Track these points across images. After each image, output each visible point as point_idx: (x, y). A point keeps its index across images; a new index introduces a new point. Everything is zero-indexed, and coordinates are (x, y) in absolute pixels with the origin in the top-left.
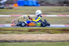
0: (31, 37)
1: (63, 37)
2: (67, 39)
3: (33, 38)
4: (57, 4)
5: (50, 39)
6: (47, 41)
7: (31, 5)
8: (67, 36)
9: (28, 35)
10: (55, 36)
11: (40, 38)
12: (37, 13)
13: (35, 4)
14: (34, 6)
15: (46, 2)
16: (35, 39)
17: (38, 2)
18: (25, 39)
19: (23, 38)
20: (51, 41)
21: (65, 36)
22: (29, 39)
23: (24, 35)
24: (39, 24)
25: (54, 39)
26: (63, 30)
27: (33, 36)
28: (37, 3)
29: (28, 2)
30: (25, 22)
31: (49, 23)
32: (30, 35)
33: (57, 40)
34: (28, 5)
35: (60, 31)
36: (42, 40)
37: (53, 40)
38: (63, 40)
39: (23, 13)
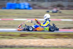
0: (22, 43)
1: (56, 43)
2: (60, 45)
3: (25, 44)
4: (50, 7)
5: (42, 44)
6: (40, 47)
7: (23, 8)
8: (60, 41)
9: (19, 40)
10: (48, 42)
11: (32, 44)
12: (45, 17)
13: (27, 7)
14: (26, 9)
15: (39, 5)
16: (27, 45)
17: (31, 5)
18: (17, 45)
19: (14, 44)
20: (44, 47)
21: (59, 41)
22: (21, 44)
23: (15, 40)
24: (48, 28)
25: (47, 44)
26: (56, 36)
27: (25, 41)
28: (30, 7)
29: (20, 5)
30: (33, 26)
31: (58, 28)
32: (22, 40)
33: (50, 46)
34: (19, 9)
35: (53, 36)
36: (35, 45)
37: (46, 46)
38: (56, 45)
39: (14, 17)
